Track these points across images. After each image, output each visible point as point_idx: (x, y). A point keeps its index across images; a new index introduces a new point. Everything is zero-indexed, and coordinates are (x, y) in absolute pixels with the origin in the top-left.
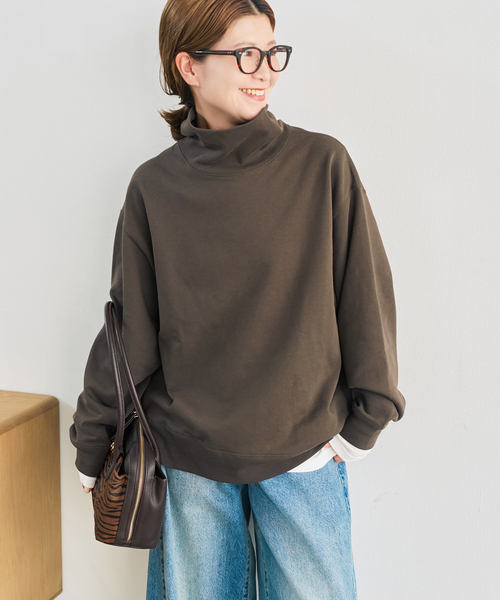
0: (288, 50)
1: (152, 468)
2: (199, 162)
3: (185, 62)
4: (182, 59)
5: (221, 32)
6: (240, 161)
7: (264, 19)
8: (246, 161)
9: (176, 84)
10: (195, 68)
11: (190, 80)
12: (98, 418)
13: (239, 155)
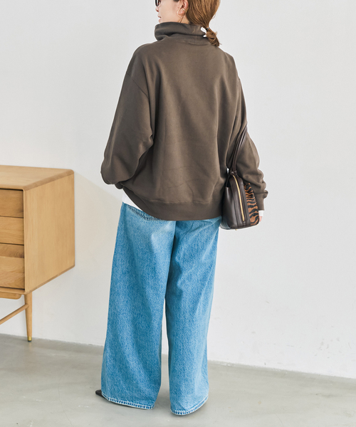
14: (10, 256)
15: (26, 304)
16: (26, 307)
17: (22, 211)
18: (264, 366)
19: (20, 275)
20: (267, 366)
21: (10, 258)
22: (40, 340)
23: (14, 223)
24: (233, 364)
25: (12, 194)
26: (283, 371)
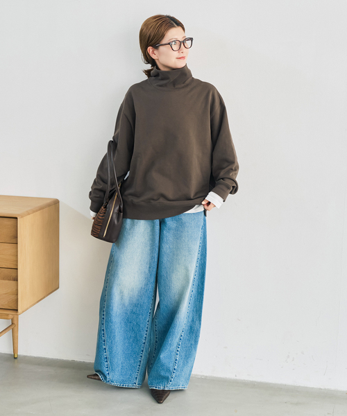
0: (191, 39)
1: (118, 208)
2: (157, 85)
3: (151, 50)
4: (150, 49)
5: (163, 36)
6: (174, 86)
7: (180, 29)
8: (176, 87)
9: (149, 60)
10: (155, 52)
11: (154, 57)
12: (100, 187)
13: (174, 83)
14: (4, 279)
15: (12, 324)
16: (13, 326)
17: (16, 237)
18: (235, 378)
19: (13, 297)
20: (237, 378)
21: (3, 281)
22: (25, 356)
23: (8, 248)
24: (206, 377)
25: (6, 221)
26: (252, 381)
